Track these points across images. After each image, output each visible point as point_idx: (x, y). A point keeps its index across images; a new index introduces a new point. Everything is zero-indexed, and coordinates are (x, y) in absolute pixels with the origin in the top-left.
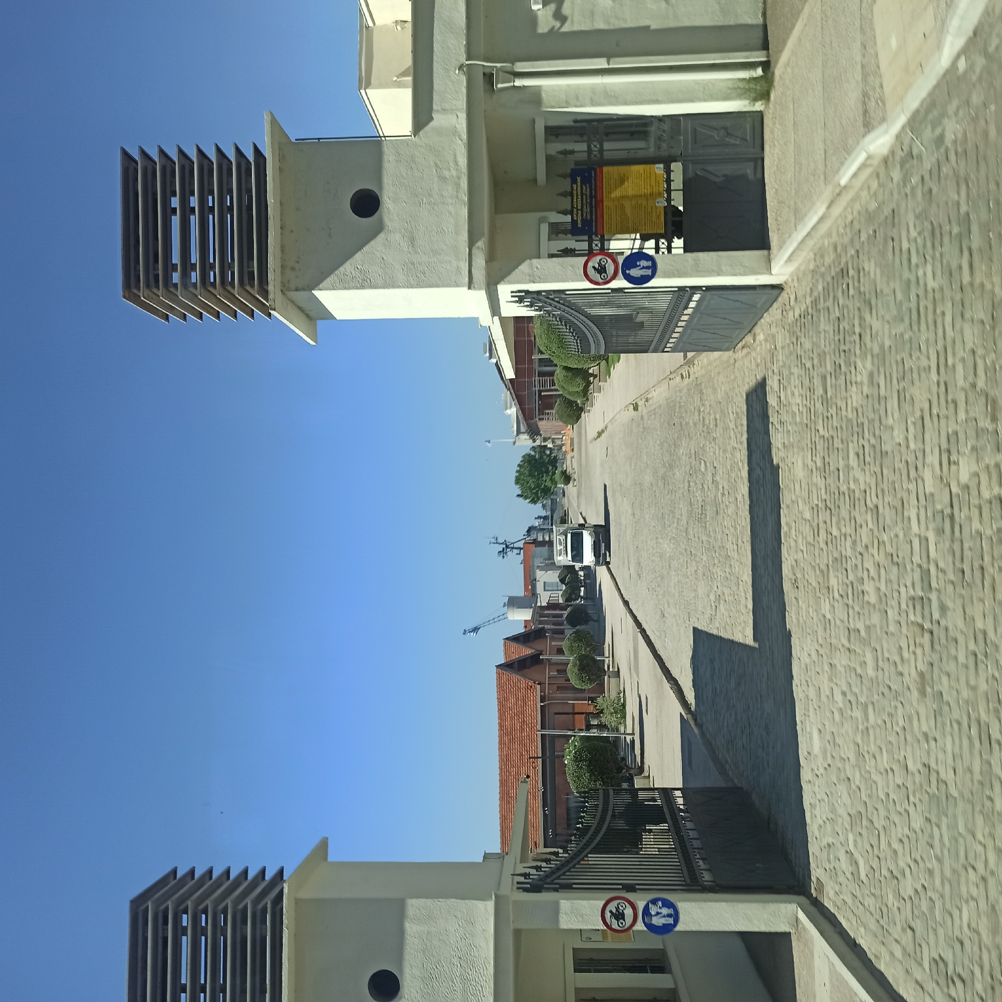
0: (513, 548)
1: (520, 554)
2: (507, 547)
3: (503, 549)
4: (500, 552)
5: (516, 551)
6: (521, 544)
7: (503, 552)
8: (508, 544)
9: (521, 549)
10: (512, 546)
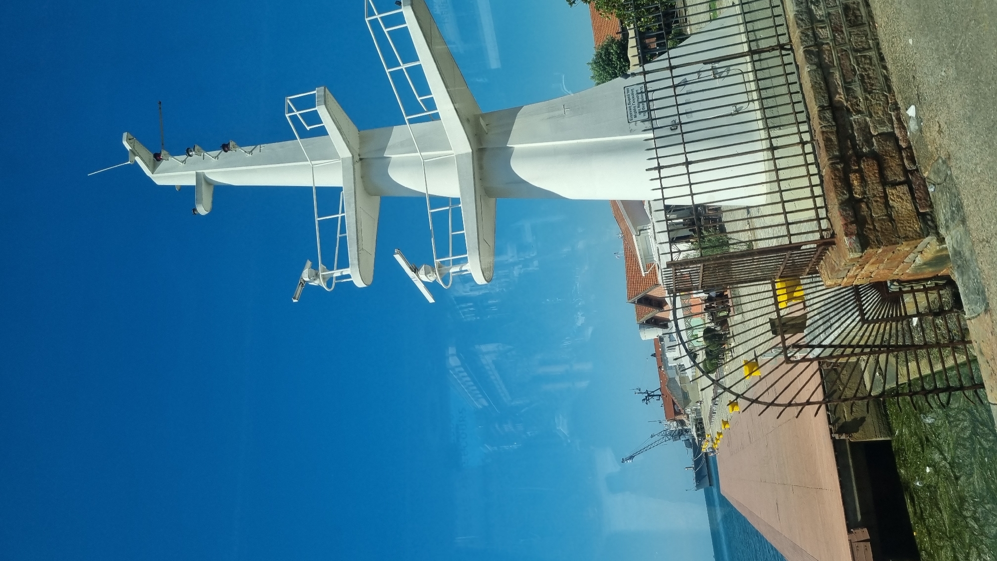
0: (654, 395)
1: (659, 400)
2: (649, 395)
3: (646, 397)
4: (644, 399)
5: (656, 398)
6: (659, 392)
7: (646, 399)
8: (649, 392)
9: (660, 396)
10: (653, 394)
